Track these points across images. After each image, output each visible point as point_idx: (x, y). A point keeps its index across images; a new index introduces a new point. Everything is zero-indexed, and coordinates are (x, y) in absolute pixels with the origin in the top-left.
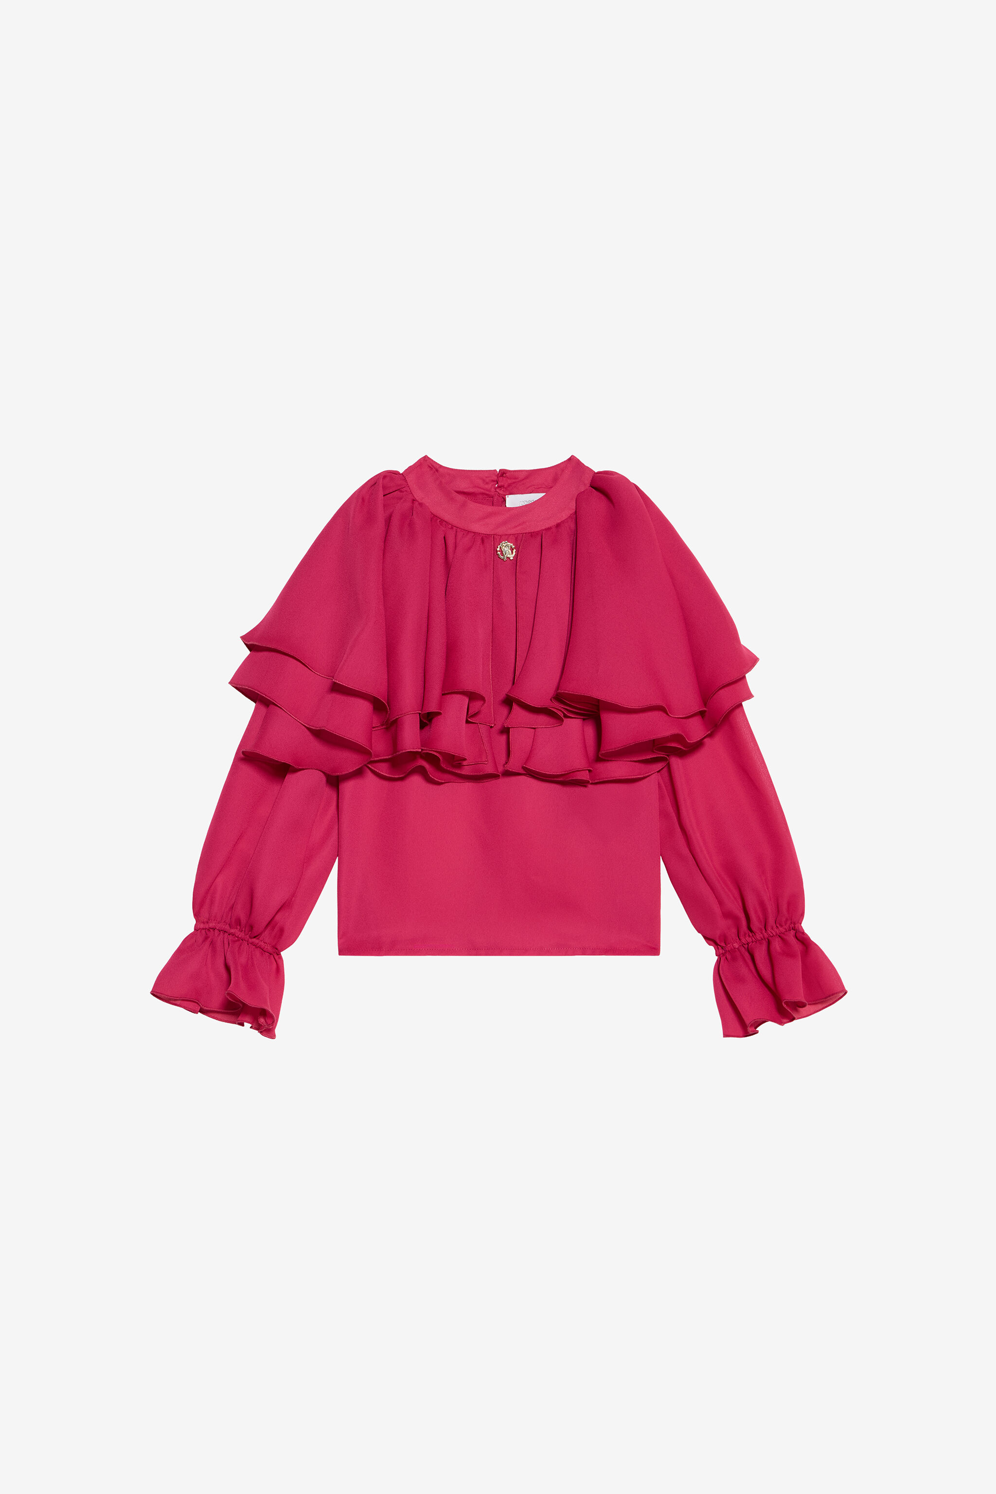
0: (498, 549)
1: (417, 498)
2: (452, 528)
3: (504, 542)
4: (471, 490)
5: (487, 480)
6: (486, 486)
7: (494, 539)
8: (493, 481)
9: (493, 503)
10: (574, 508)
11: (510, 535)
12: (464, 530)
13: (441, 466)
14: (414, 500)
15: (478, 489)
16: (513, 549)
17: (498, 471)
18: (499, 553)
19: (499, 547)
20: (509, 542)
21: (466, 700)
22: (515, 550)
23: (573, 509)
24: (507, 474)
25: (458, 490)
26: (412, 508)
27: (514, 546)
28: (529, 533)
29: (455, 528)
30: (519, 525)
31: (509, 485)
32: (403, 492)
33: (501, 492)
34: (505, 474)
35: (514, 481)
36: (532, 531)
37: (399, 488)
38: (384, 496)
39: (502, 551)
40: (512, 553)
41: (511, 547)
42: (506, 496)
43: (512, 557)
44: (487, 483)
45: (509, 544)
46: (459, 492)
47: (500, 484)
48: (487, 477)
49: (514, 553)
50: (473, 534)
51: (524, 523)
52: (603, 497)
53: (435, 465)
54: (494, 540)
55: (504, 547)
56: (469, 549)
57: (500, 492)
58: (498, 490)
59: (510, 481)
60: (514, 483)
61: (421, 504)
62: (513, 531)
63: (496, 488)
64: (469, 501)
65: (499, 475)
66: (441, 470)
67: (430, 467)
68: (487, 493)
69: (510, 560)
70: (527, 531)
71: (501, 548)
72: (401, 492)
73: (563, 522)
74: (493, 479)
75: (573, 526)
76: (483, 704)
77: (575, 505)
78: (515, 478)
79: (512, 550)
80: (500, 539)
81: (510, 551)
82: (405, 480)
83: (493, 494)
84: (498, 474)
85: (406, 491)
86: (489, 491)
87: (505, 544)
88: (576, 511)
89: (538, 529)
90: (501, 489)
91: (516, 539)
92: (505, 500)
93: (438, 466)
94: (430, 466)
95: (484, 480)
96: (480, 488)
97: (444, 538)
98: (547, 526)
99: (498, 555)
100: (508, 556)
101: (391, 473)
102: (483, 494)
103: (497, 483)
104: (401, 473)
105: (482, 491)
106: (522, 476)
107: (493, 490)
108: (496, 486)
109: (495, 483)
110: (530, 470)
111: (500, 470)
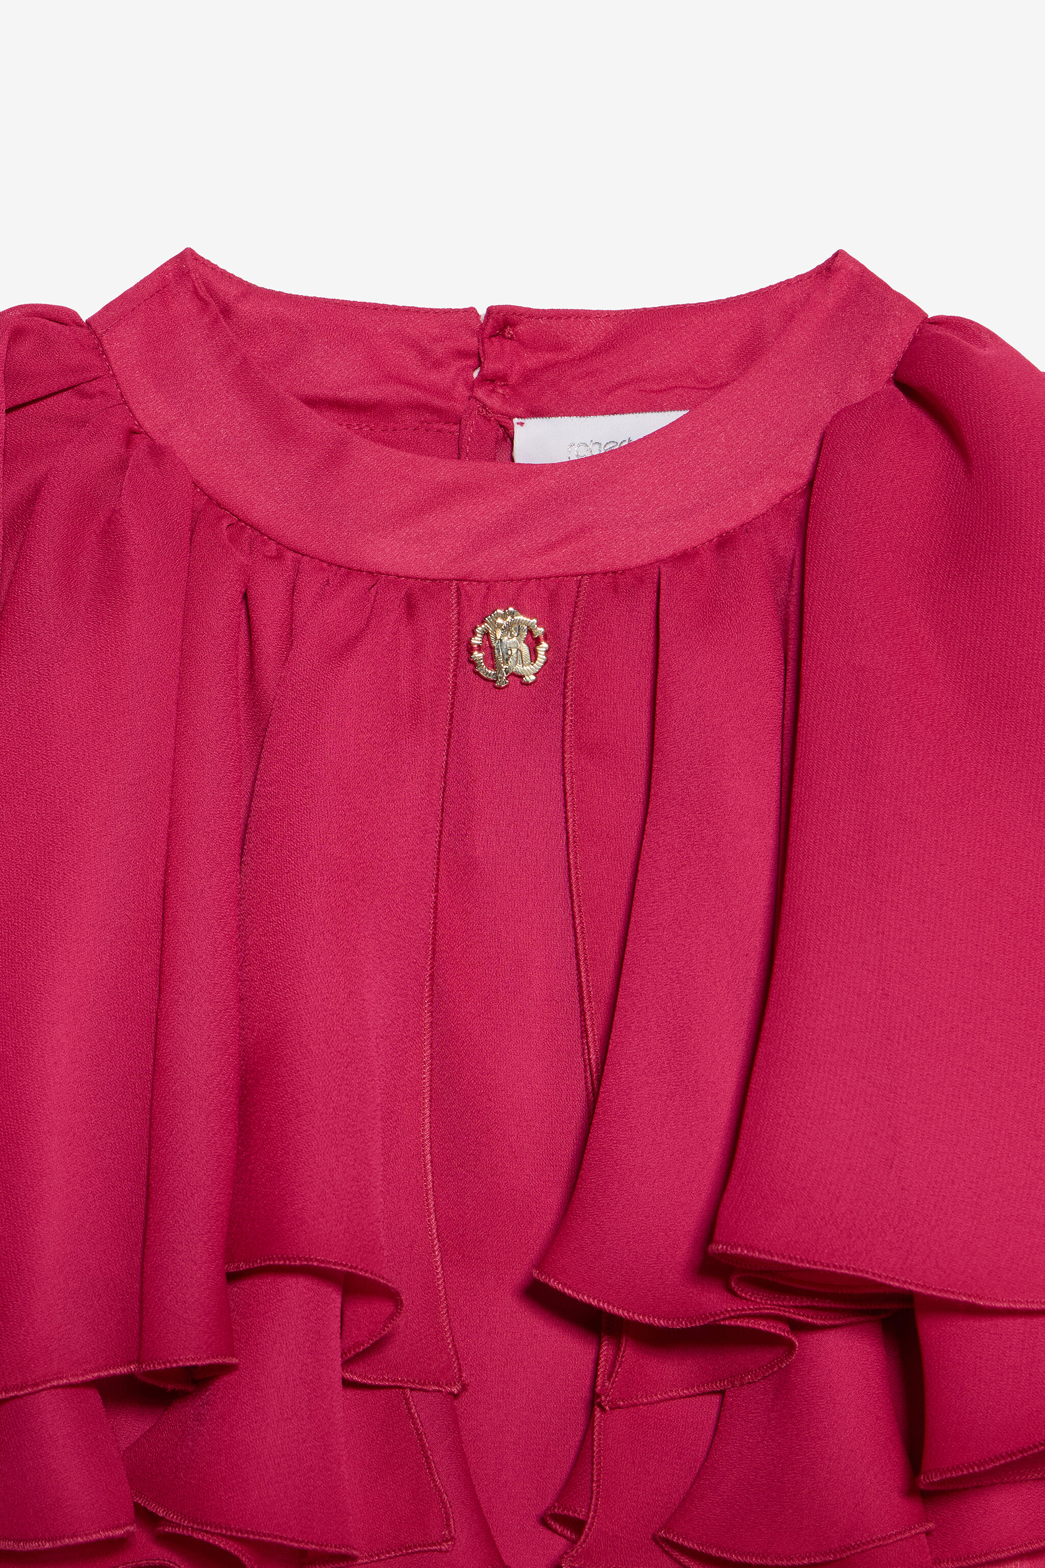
0: (476, 640)
1: (147, 425)
2: (279, 557)
3: (500, 611)
4: (371, 393)
5: (439, 350)
6: (434, 376)
7: (459, 597)
8: (462, 354)
9: (460, 449)
10: (806, 469)
11: (528, 579)
12: (330, 564)
13: (248, 290)
14: (132, 434)
15: (400, 388)
16: (537, 641)
17: (482, 312)
18: (477, 655)
19: (479, 629)
20: (522, 613)
21: (335, 1298)
22: (544, 646)
23: (799, 475)
24: (520, 328)
25: (309, 390)
26: (122, 466)
27: (541, 630)
28: (605, 573)
29: (290, 555)
30: (567, 539)
31: (529, 377)
32: (91, 396)
33: (494, 402)
34: (513, 325)
35: (548, 356)
36: (619, 565)
37: (72, 380)
38: (9, 411)
39: (492, 648)
40: (534, 655)
41: (530, 632)
42: (516, 420)
43: (529, 671)
44: (438, 364)
45: (521, 617)
46: (313, 402)
47: (491, 366)
48: (435, 340)
49: (542, 657)
50: (368, 582)
51: (583, 530)
52: (930, 428)
53: (221, 287)
54: (459, 603)
55: (499, 634)
56: (351, 644)
57: (488, 402)
58: (480, 393)
59: (531, 361)
60: (548, 367)
61: (157, 452)
62: (537, 566)
63: (472, 386)
64: (357, 439)
65: (488, 330)
66: (245, 308)
67: (201, 299)
68: (438, 402)
69: (527, 684)
70: (598, 568)
71: (486, 634)
72: (84, 395)
73: (745, 528)
74: (460, 345)
75: (787, 545)
76: (391, 1317)
77: (812, 459)
78: (558, 347)
79: (533, 642)
80: (486, 597)
81: (525, 649)
82: (99, 349)
83: (459, 407)
84: (482, 328)
85: (103, 393)
86: (446, 394)
87: (504, 617)
88: (811, 483)
89: (643, 556)
90: (493, 391)
91: (553, 599)
92: (508, 437)
93: (234, 291)
94: (203, 292)
95: (424, 353)
96: (409, 384)
97: (245, 596)
98: (680, 543)
99: (473, 663)
100: (519, 668)
101: (42, 316)
102: (417, 407)
103: (480, 364)
104: (85, 316)
105: (417, 394)
106: (588, 339)
107: (461, 390)
108: (476, 374)
109: (471, 362)
110: (627, 313)
111: (490, 310)
